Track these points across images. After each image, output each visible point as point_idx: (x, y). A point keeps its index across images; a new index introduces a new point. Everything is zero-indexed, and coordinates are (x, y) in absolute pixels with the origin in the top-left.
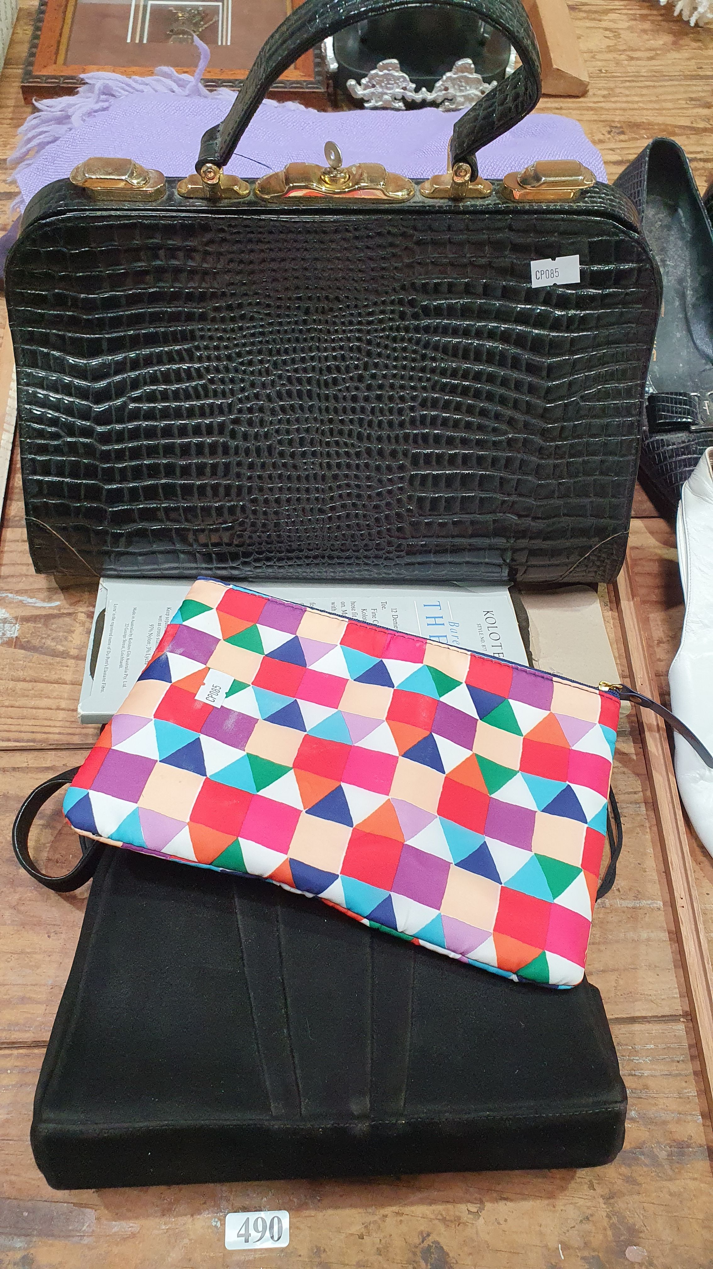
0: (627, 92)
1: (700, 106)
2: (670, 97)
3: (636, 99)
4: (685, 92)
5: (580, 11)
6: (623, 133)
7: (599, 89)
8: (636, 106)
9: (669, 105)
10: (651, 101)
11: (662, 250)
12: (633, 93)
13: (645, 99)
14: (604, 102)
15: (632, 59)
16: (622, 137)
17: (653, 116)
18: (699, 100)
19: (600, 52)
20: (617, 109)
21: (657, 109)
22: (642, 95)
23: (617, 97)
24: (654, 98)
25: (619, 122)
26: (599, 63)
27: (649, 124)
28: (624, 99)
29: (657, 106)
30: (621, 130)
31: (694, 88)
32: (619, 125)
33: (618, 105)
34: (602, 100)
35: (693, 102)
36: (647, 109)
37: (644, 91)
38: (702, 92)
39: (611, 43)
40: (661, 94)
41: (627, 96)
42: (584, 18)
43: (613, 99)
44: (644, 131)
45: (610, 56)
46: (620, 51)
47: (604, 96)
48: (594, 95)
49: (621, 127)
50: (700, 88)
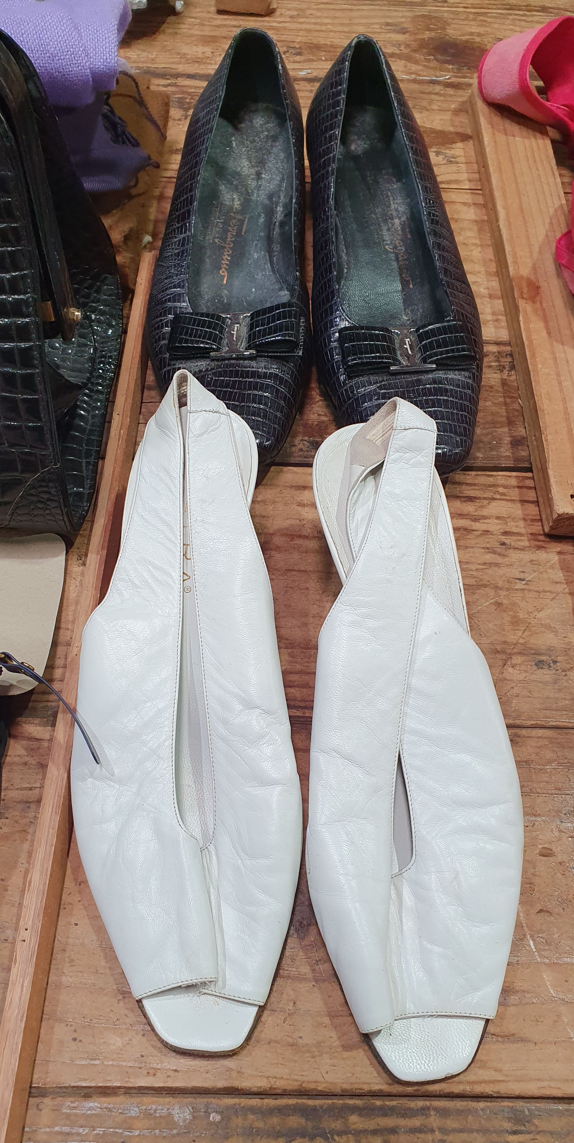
2: (364, 21)
3: (327, 21)
4: (384, 17)
6: (300, 54)
7: (289, 10)
8: (324, 28)
10: (342, 24)
11: (261, 162)
12: (325, 15)
14: (289, 22)
16: (298, 58)
18: (396, 25)
20: (302, 30)
21: (346, 32)
22: (335, 18)
23: (306, 18)
25: (299, 43)
27: (331, 46)
29: (346, 29)
30: (299, 51)
31: (395, 14)
32: (298, 46)
33: (304, 26)
34: (289, 20)
35: (389, 28)
36: (334, 32)
37: (338, 14)
38: (401, 17)
41: (318, 17)
43: (301, 20)
44: (324, 53)
48: (281, 14)
49: (300, 48)
50: (400, 14)
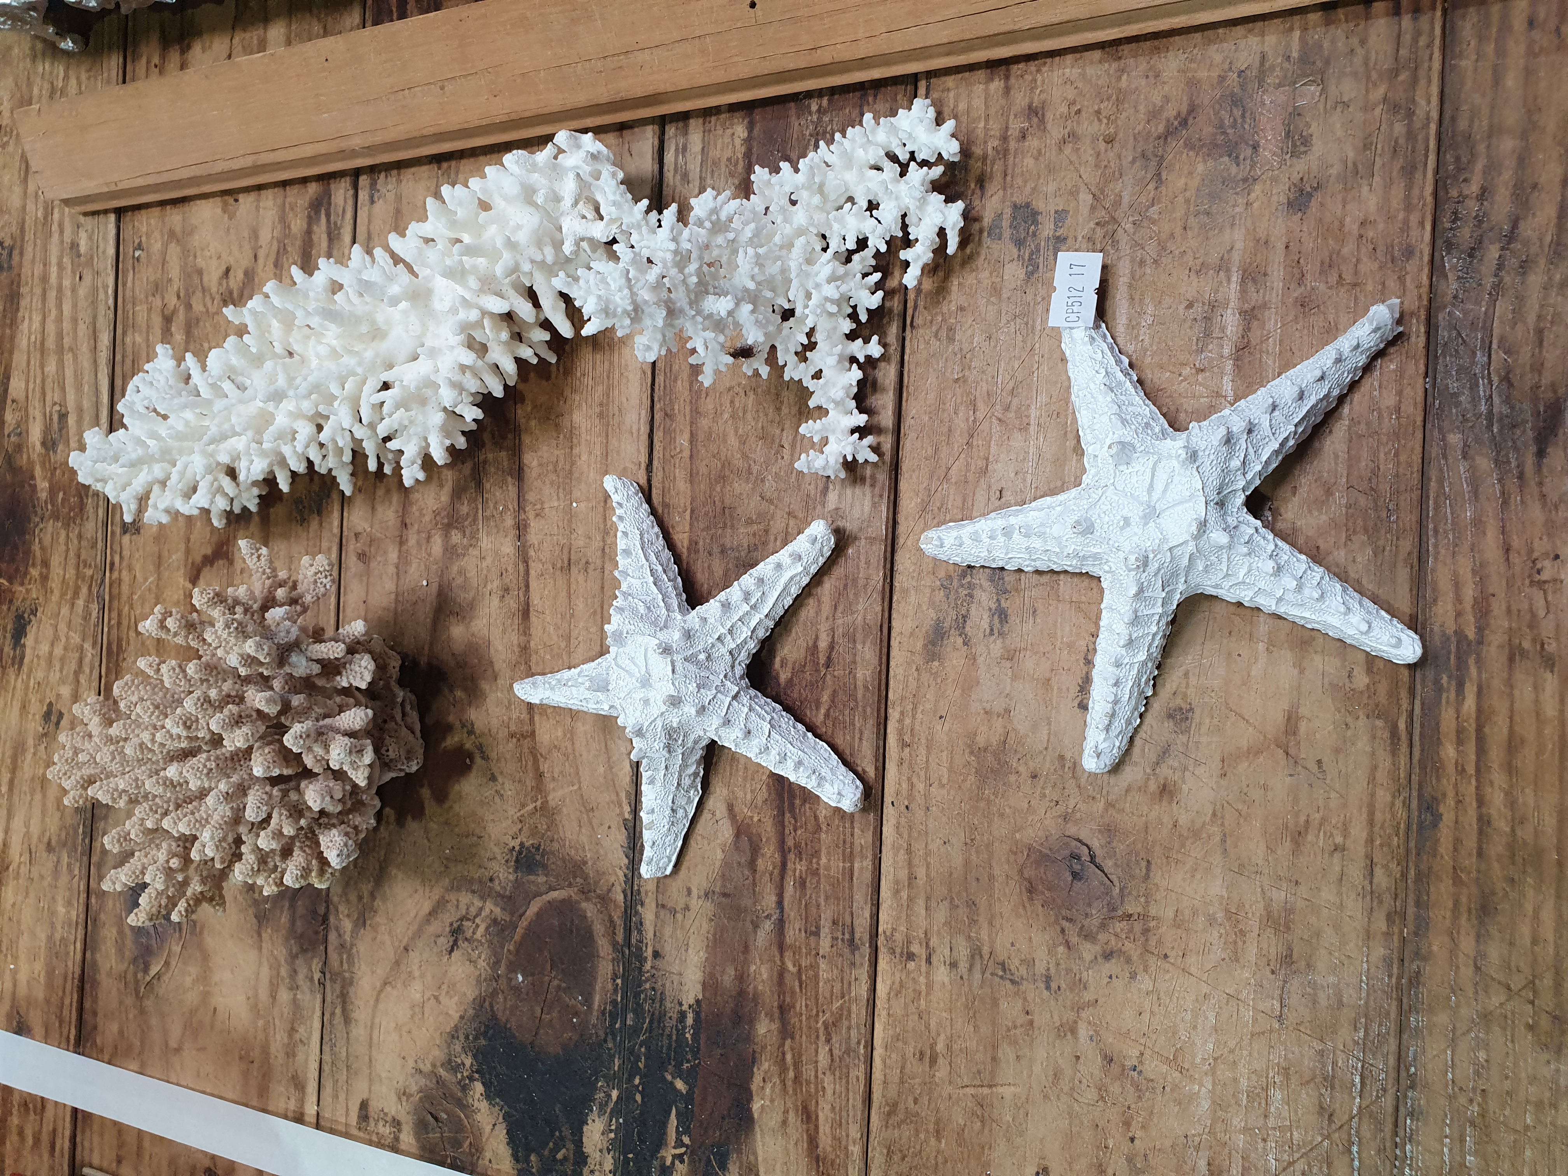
0: (82, 292)
1: (47, 430)
5: (311, 220)
9: (51, 368)
13: (66, 325)
15: (168, 320)
17: (30, 333)
19: (186, 252)
24: (67, 341)
26: (157, 247)
28: (67, 283)
39: (212, 277)
40: (75, 358)
42: (286, 226)
45: (174, 272)
46: (188, 296)
47: (74, 246)
